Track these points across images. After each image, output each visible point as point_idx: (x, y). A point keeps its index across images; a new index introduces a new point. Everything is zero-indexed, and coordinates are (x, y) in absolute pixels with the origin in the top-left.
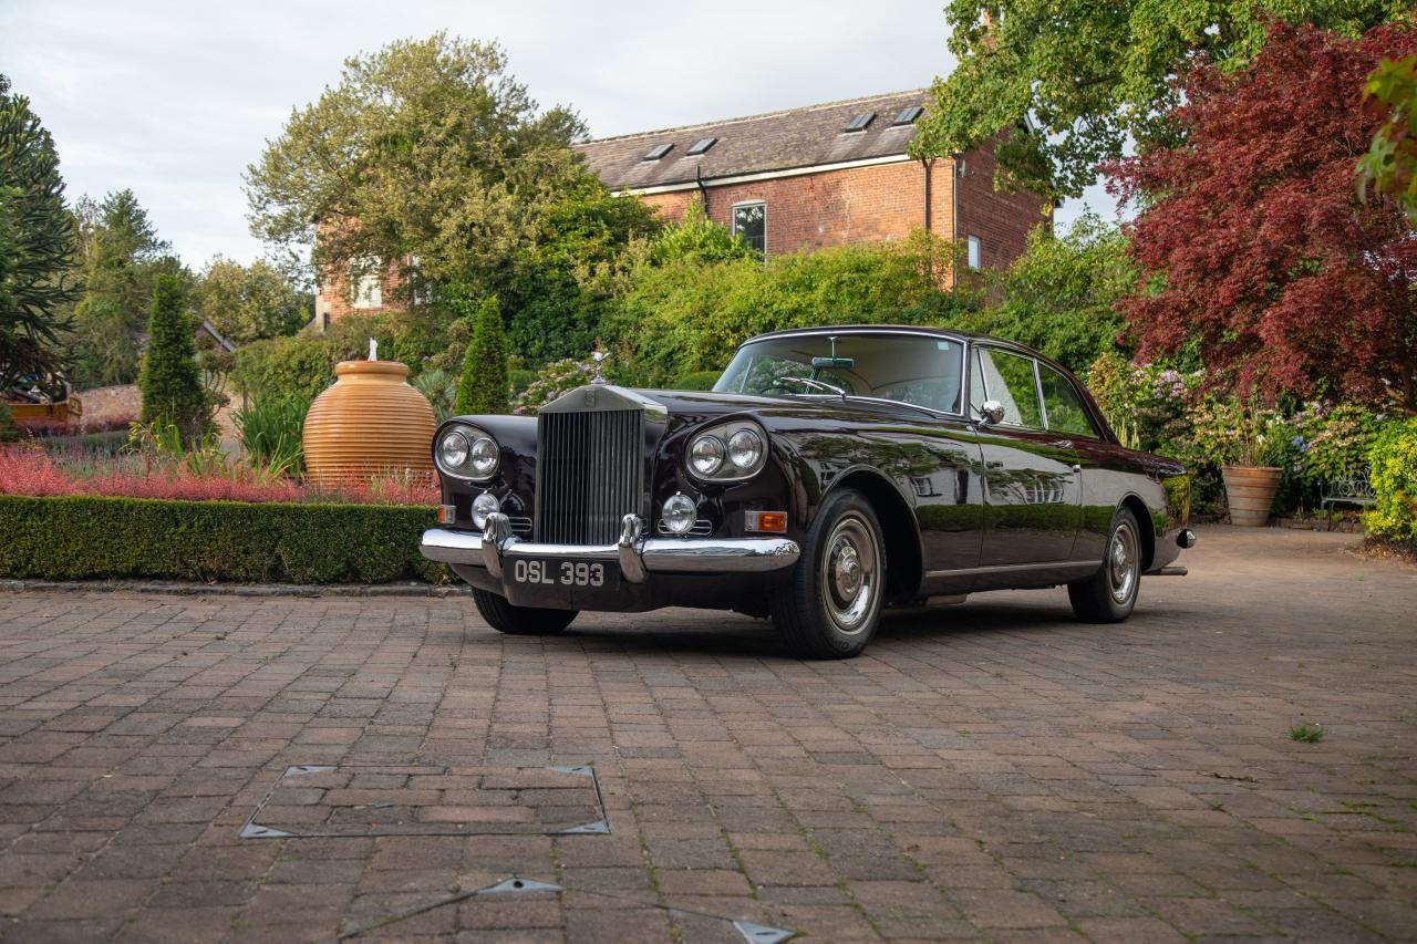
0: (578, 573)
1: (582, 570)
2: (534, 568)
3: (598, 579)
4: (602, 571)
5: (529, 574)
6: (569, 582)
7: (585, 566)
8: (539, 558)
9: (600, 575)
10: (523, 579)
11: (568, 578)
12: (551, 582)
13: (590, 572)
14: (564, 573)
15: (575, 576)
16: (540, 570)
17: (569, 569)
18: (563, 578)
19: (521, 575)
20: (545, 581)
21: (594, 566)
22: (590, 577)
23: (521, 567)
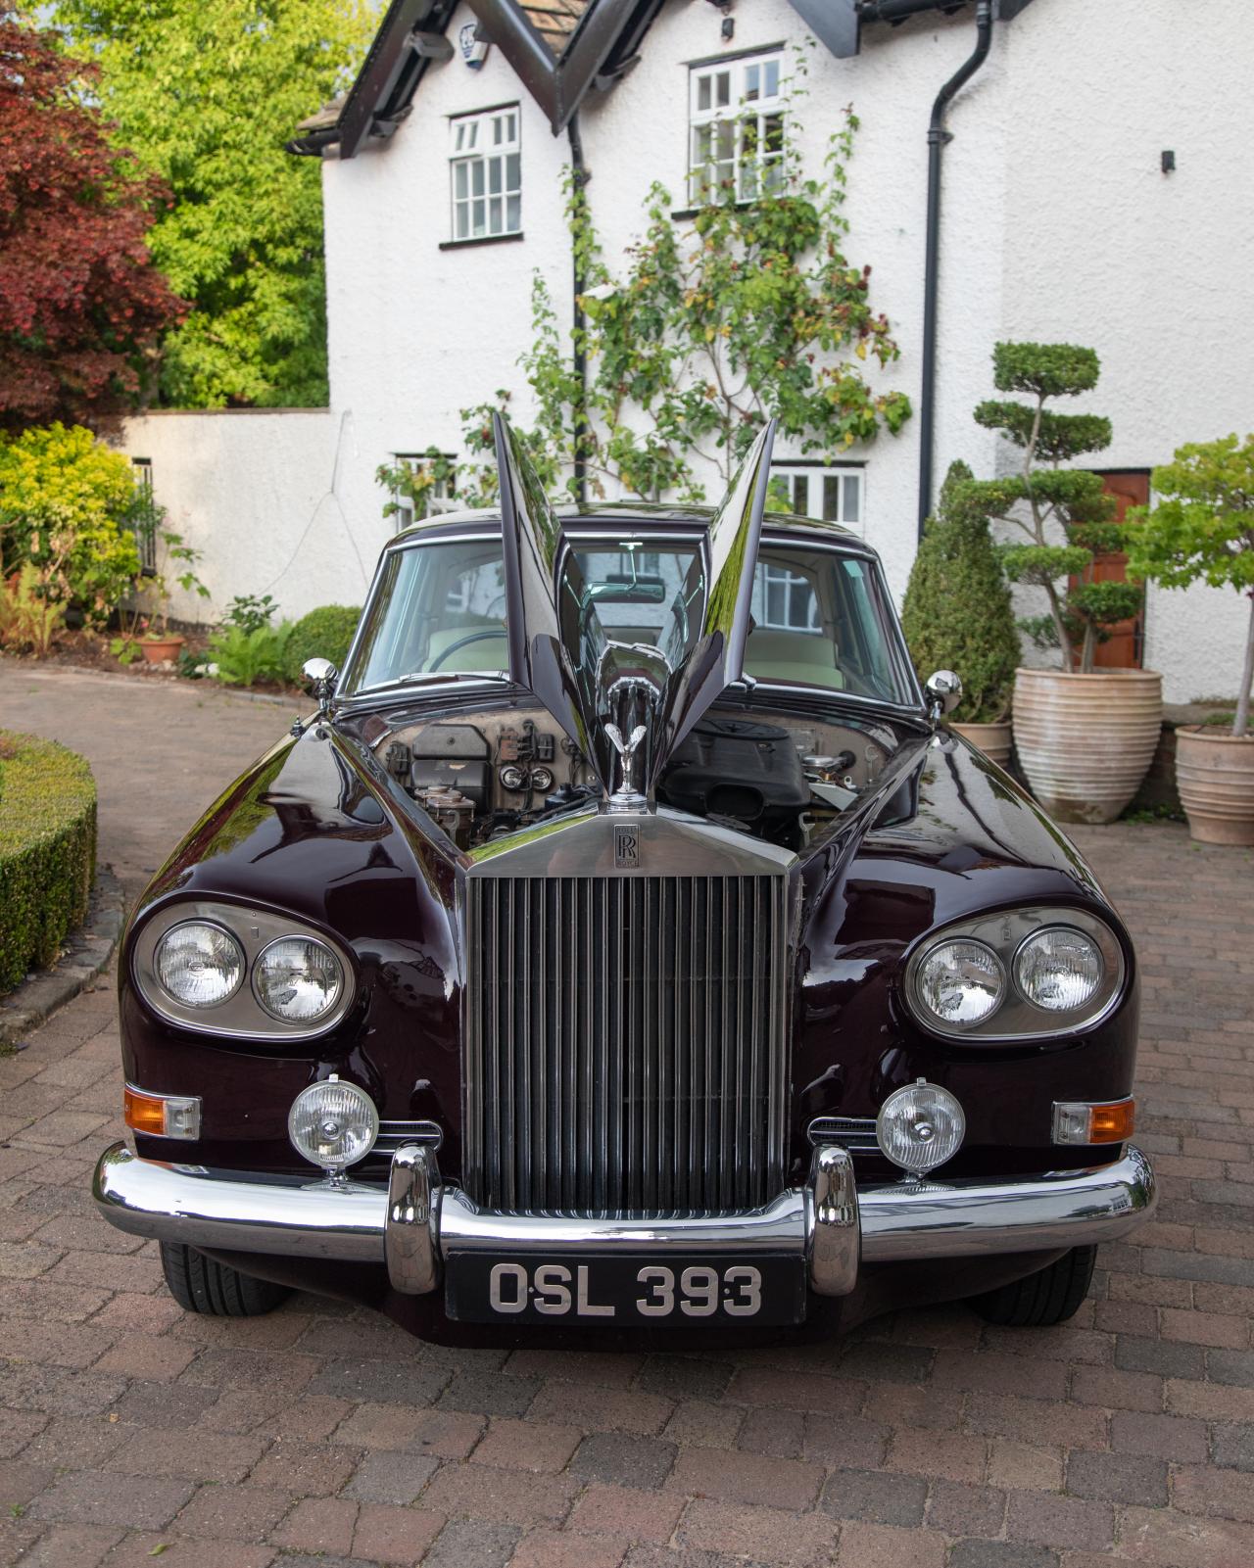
0: (687, 1288)
1: (700, 1281)
2: (552, 1279)
3: (744, 1300)
4: (757, 1280)
5: (531, 1297)
6: (663, 1311)
7: (706, 1271)
8: (568, 1256)
9: (752, 1291)
10: (517, 1307)
11: (657, 1301)
12: (609, 1311)
13: (722, 1284)
14: (646, 1290)
15: (679, 1294)
16: (572, 1286)
17: (660, 1281)
18: (641, 1303)
19: (511, 1297)
20: (585, 1309)
21: (732, 1273)
22: (722, 1297)
23: (509, 1282)
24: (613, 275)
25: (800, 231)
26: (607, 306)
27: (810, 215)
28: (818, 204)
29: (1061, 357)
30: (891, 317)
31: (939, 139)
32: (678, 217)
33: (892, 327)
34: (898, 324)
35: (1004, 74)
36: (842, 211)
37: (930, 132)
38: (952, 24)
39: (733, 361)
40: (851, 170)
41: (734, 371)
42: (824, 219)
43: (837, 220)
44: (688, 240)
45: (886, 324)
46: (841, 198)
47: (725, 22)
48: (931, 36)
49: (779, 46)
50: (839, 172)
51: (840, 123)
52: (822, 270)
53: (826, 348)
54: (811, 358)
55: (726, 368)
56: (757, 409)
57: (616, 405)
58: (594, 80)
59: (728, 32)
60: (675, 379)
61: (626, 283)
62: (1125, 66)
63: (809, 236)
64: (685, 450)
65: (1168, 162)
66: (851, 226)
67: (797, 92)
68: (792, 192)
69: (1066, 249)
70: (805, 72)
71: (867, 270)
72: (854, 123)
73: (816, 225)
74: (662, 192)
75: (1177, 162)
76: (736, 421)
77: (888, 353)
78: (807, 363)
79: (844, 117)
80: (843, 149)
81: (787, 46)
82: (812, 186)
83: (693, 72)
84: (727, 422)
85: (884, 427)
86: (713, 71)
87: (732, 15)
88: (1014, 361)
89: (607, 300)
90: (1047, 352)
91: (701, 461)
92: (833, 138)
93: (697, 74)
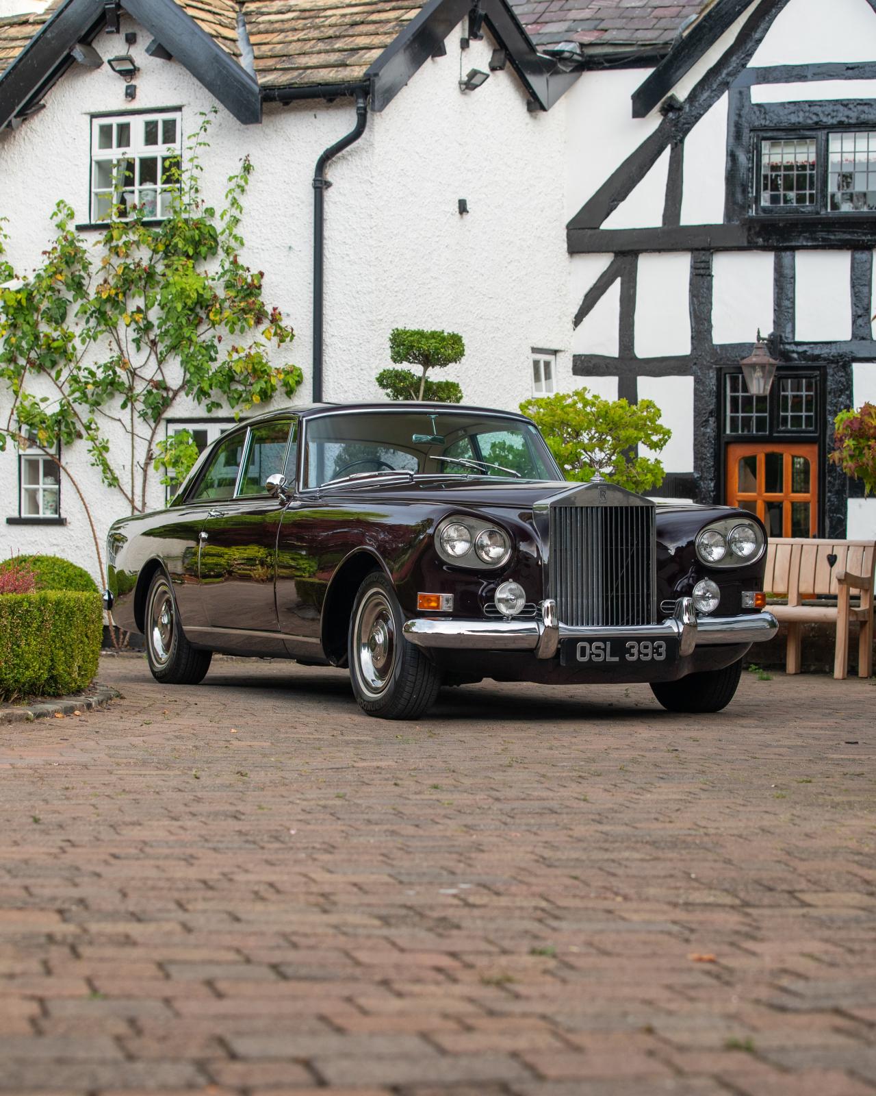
24: (19, 271)
25: (205, 244)
26: (19, 296)
27: (212, 233)
28: (219, 225)
29: (444, 339)
30: (281, 309)
31: (320, 185)
32: (80, 228)
33: (283, 317)
34: (288, 315)
35: (372, 145)
36: (239, 231)
37: (315, 180)
38: (328, 108)
39: (137, 341)
40: (243, 201)
41: (139, 349)
42: (221, 239)
43: (235, 238)
44: (93, 247)
45: (280, 314)
46: (237, 221)
47: (128, 88)
48: (312, 113)
49: (178, 109)
50: (234, 202)
51: (237, 168)
52: (223, 275)
53: (232, 332)
54: (220, 340)
55: (132, 347)
56: (159, 378)
57: (19, 374)
58: (10, 121)
59: (131, 93)
60: (79, 355)
61: (32, 279)
62: (436, 141)
63: (210, 248)
64: (92, 411)
65: (463, 207)
66: (244, 241)
67: (200, 144)
68: (196, 215)
69: (409, 265)
70: (205, 130)
71: (262, 274)
72: (247, 169)
73: (215, 240)
74: (69, 209)
75: (468, 207)
76: (140, 388)
77: (283, 336)
78: (216, 342)
79: (241, 164)
80: (239, 186)
81: (183, 109)
82: (210, 212)
83: (94, 120)
84: (131, 388)
85: (281, 390)
86: (115, 121)
87: (133, 82)
88: (413, 341)
89: (18, 291)
90: (434, 335)
91: (107, 420)
92: (230, 179)
93: (98, 122)
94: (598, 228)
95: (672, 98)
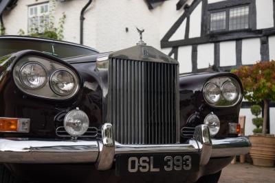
1: (178, 160)
2: (144, 161)
3: (188, 165)
4: (190, 160)
5: (139, 166)
6: (170, 169)
7: (180, 157)
8: (148, 154)
9: (189, 162)
10: (135, 170)
11: (169, 166)
12: (158, 170)
13: (183, 162)
14: (166, 163)
15: (174, 164)
16: (149, 163)
17: (169, 160)
18: (165, 167)
19: (133, 167)
20: (153, 170)
21: (185, 158)
22: (183, 164)
23: (134, 162)
27: (55, 35)
31: (82, 19)
37: (80, 17)
40: (64, 26)
42: (58, 35)
43: (61, 36)
46: (62, 31)
50: (62, 26)
51: (62, 16)
65: (127, 30)
68: (51, 30)
72: (65, 17)
74: (22, 31)
75: (129, 30)
80: (62, 21)
81: (49, 2)
82: (56, 29)
86: (33, 7)
92: (60, 19)
93: (30, 8)
94: (167, 41)
95: (187, 5)
